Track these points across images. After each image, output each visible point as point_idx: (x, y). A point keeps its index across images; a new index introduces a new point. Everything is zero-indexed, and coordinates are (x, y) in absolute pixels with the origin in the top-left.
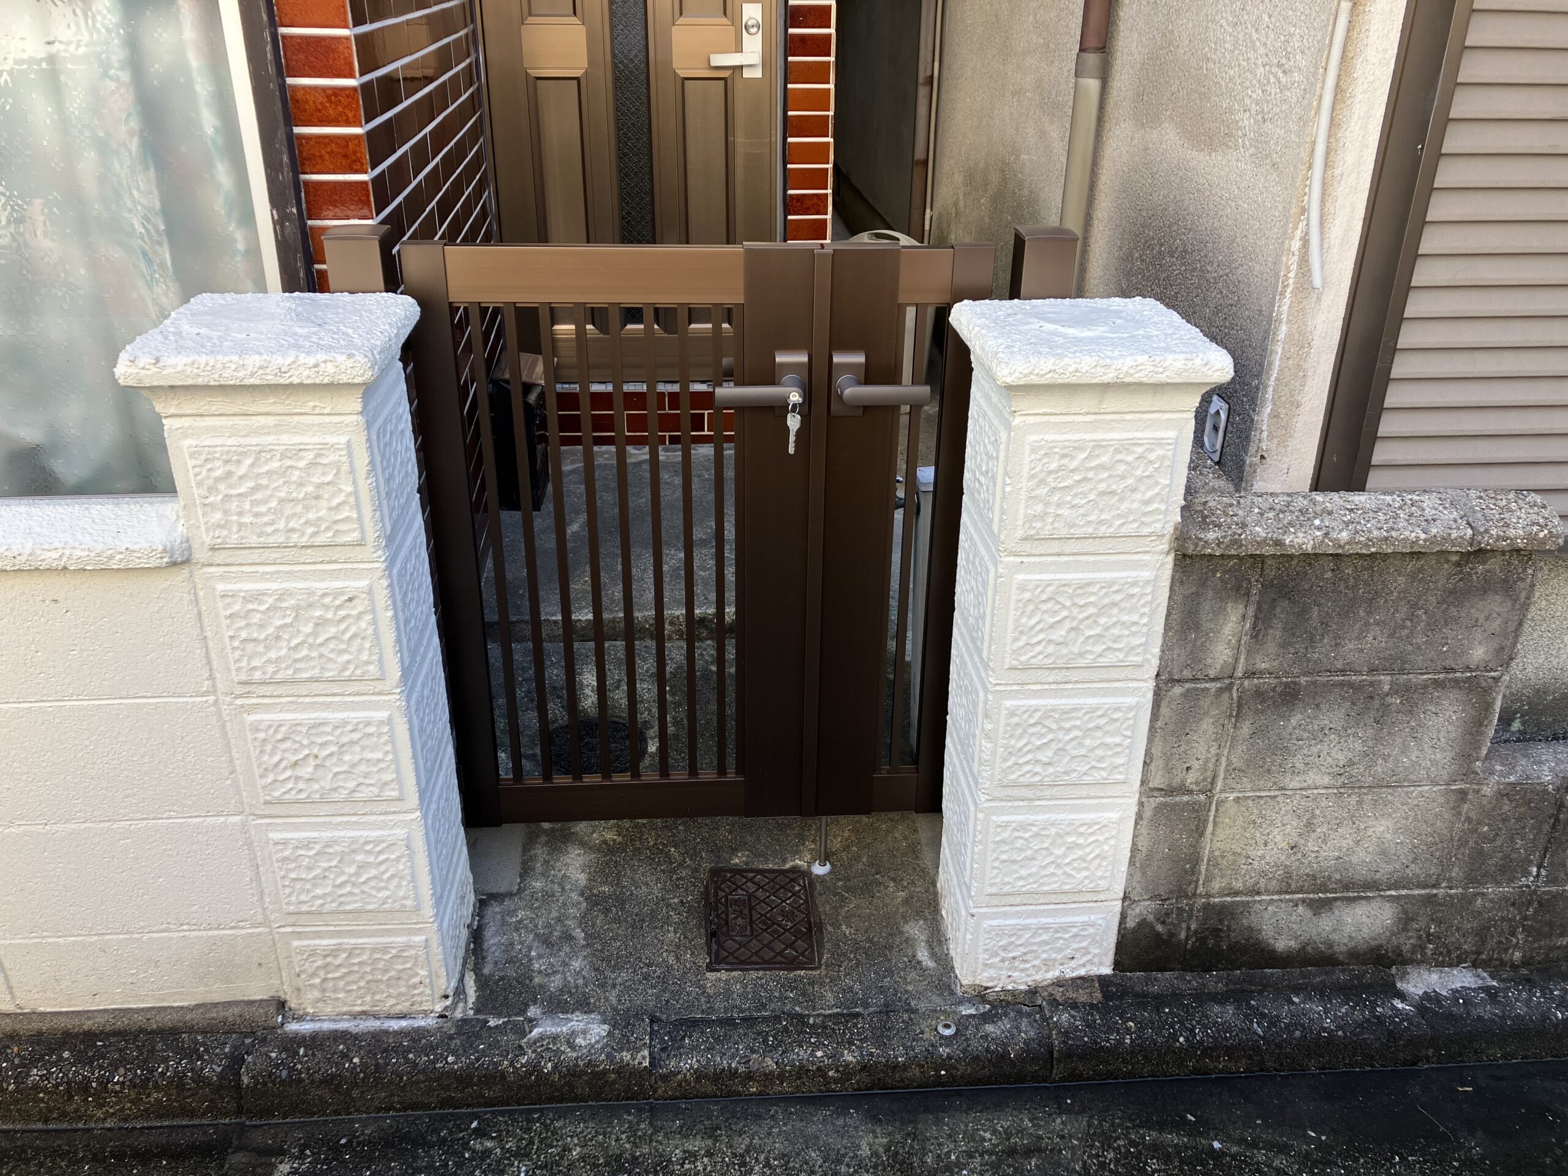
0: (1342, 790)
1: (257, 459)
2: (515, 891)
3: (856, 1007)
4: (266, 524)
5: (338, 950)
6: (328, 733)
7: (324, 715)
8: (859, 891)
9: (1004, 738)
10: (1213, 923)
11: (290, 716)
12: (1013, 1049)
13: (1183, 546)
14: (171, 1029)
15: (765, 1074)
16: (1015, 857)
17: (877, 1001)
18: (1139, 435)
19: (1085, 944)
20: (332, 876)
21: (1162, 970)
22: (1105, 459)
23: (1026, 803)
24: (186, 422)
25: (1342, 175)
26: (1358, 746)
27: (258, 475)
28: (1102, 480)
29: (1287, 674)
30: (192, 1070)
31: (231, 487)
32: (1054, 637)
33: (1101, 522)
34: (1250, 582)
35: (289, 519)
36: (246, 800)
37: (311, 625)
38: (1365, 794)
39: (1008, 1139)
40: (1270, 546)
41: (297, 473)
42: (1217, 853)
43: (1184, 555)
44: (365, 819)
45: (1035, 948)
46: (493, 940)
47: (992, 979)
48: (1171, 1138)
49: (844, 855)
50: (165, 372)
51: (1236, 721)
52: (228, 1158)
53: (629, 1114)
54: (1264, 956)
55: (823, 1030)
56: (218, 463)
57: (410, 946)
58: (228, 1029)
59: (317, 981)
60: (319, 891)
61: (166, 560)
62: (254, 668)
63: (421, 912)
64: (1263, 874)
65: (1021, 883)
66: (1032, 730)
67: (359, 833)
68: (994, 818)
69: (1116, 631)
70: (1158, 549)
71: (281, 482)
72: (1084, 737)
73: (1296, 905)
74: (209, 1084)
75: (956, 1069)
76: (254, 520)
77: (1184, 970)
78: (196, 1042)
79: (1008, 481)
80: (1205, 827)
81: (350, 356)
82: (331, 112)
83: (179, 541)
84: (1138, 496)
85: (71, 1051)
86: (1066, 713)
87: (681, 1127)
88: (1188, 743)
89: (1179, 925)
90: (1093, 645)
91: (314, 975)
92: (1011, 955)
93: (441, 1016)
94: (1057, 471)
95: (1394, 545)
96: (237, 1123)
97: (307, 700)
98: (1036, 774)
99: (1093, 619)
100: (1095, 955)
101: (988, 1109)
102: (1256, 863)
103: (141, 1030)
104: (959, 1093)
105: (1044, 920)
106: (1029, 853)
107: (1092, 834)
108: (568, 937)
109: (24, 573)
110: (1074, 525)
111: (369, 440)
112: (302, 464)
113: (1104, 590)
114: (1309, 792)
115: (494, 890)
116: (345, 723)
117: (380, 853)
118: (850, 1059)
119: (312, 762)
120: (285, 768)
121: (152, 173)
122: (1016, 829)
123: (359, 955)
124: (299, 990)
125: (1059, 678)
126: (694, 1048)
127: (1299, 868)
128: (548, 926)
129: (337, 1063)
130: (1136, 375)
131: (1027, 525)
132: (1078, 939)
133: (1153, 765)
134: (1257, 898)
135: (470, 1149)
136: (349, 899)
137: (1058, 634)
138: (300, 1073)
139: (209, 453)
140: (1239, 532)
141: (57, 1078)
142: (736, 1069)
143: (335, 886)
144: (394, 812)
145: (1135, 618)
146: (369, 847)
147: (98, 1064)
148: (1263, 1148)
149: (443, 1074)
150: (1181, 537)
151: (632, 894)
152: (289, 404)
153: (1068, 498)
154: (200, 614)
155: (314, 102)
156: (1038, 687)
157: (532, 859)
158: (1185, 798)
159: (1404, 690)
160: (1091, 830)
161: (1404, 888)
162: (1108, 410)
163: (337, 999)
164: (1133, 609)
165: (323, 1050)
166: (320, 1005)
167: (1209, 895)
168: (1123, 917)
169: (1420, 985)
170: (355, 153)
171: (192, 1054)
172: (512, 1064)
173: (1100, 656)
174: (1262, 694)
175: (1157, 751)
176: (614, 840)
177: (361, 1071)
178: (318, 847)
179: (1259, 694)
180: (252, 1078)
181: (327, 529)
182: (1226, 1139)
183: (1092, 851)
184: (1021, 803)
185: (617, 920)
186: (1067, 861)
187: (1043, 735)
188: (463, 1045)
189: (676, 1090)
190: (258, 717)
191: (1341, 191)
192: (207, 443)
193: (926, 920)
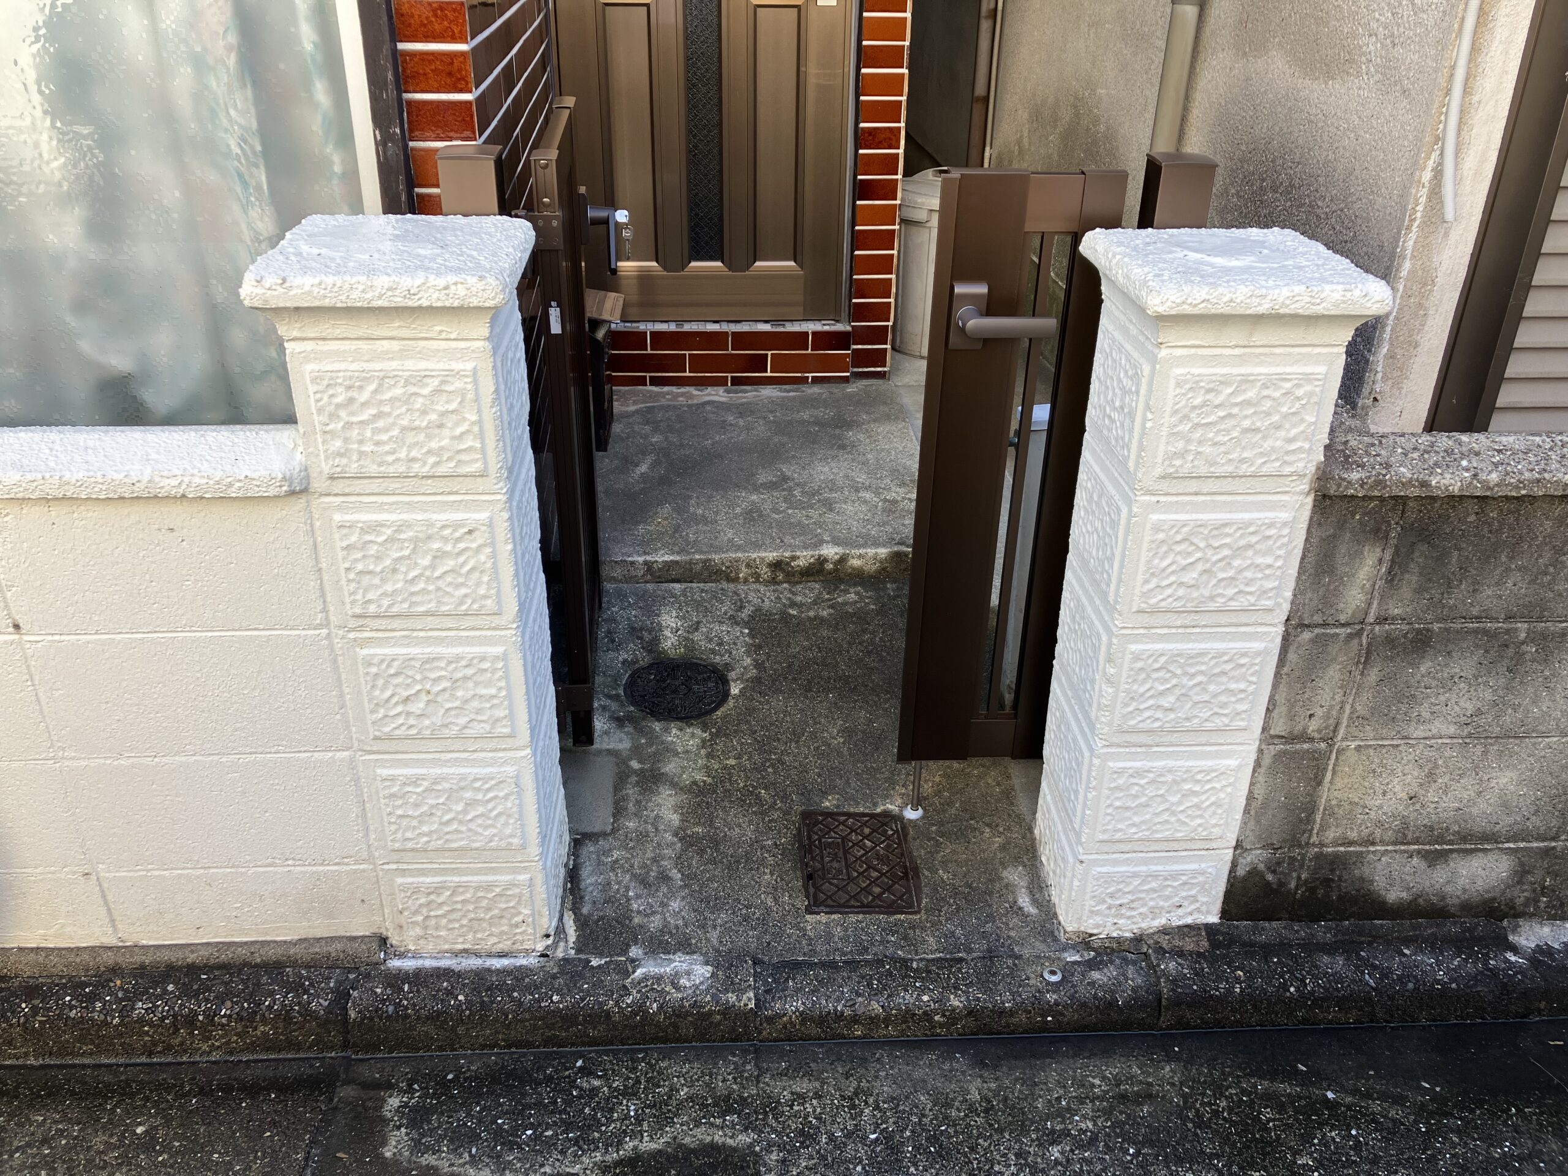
0: (1468, 741)
1: (380, 385)
2: (609, 829)
3: (959, 952)
4: (387, 453)
5: (442, 888)
6: (442, 669)
7: (438, 650)
8: (954, 837)
9: (1127, 683)
10: (1325, 872)
11: (404, 651)
12: (1121, 996)
13: (1325, 487)
14: (275, 962)
15: (871, 1018)
16: (1129, 804)
17: (980, 947)
18: (1288, 369)
19: (1193, 892)
20: (439, 814)
21: (1269, 919)
22: (1251, 394)
23: (1143, 749)
24: (309, 346)
25: (1479, 102)
26: (1488, 695)
27: (381, 402)
28: (1246, 417)
29: (1419, 620)
30: (299, 1003)
31: (352, 414)
32: (1185, 580)
33: (1242, 461)
34: (1390, 525)
35: (411, 447)
36: (354, 736)
37: (429, 557)
38: (1491, 744)
39: (1118, 1085)
40: (1415, 487)
41: (420, 400)
42: (1334, 802)
43: (1324, 496)
44: (475, 755)
45: (1143, 895)
46: (589, 879)
47: (1097, 926)
48: (1285, 1088)
49: (936, 800)
50: (291, 293)
51: (1364, 668)
52: (338, 1090)
53: (734, 1055)
54: (1376, 907)
55: (928, 973)
56: (340, 389)
57: (515, 885)
58: (332, 964)
59: (420, 918)
60: (425, 829)
61: (284, 488)
62: (369, 601)
63: (528, 850)
64: (1379, 824)
65: (1133, 830)
66: (1155, 675)
67: (468, 770)
68: (1111, 764)
69: (1249, 574)
70: (1298, 489)
71: (403, 410)
72: (1209, 682)
73: (1411, 857)
74: (317, 1018)
75: (1063, 1015)
76: (376, 449)
77: (1292, 920)
78: (301, 977)
79: (1150, 416)
80: (1324, 776)
81: (482, 278)
82: (437, 27)
83: (297, 470)
84: (1282, 433)
85: (175, 983)
86: (1192, 657)
87: (787, 1069)
88: (1313, 689)
89: (1289, 874)
90: (1225, 588)
91: (416, 912)
92: (1118, 902)
93: (543, 955)
94: (1202, 407)
95: (1546, 487)
96: (344, 1057)
97: (422, 634)
98: (1157, 719)
99: (1227, 562)
100: (1203, 903)
101: (1096, 1055)
102: (1373, 813)
103: (246, 964)
104: (1064, 1040)
105: (1154, 868)
106: (1143, 799)
107: (1209, 781)
108: (664, 878)
109: (141, 501)
110: (1216, 463)
111: (494, 367)
112: (426, 391)
113: (1241, 532)
114: (1433, 741)
115: (589, 829)
116: (458, 658)
117: (488, 790)
118: (956, 1003)
119: (424, 697)
120: (397, 704)
121: (249, 92)
122: (1132, 776)
123: (463, 893)
124: (401, 927)
125: (1187, 622)
126: (798, 990)
127: (1417, 819)
128: (644, 866)
129: (442, 1000)
130: (1293, 307)
131: (1167, 463)
132: (1187, 887)
133: (1276, 711)
134: (1372, 849)
135: (578, 1087)
136: (455, 837)
137: (1190, 577)
138: (407, 1008)
139: (331, 378)
140: (1384, 472)
141: (163, 1011)
142: (842, 1012)
143: (441, 824)
144: (505, 749)
145: (1269, 560)
146: (478, 784)
147: (204, 997)
148: (1378, 1099)
149: (548, 1013)
150: (1323, 477)
151: (726, 835)
152: (415, 329)
153: (1211, 435)
154: (315, 544)
155: (420, 16)
156: (1165, 631)
157: (624, 799)
158: (1306, 746)
159: (1542, 639)
160: (1208, 778)
161: (1523, 840)
162: (1258, 343)
163: (438, 937)
164: (1269, 551)
165: (427, 986)
166: (422, 942)
167: (1322, 845)
168: (1234, 864)
169: (1532, 938)
170: (460, 70)
171: (297, 987)
172: (617, 1004)
173: (1231, 599)
174: (1393, 640)
175: (1280, 698)
176: (704, 782)
177: (467, 1008)
178: (426, 784)
179: (1390, 641)
180: (359, 1012)
181: (449, 459)
182: (1340, 1089)
183: (1208, 799)
184: (1139, 750)
185: (713, 861)
186: (1181, 808)
187: (1167, 680)
188: (566, 985)
189: (781, 1032)
190: (372, 651)
191: (1478, 118)
192: (329, 368)
193: (1025, 866)
